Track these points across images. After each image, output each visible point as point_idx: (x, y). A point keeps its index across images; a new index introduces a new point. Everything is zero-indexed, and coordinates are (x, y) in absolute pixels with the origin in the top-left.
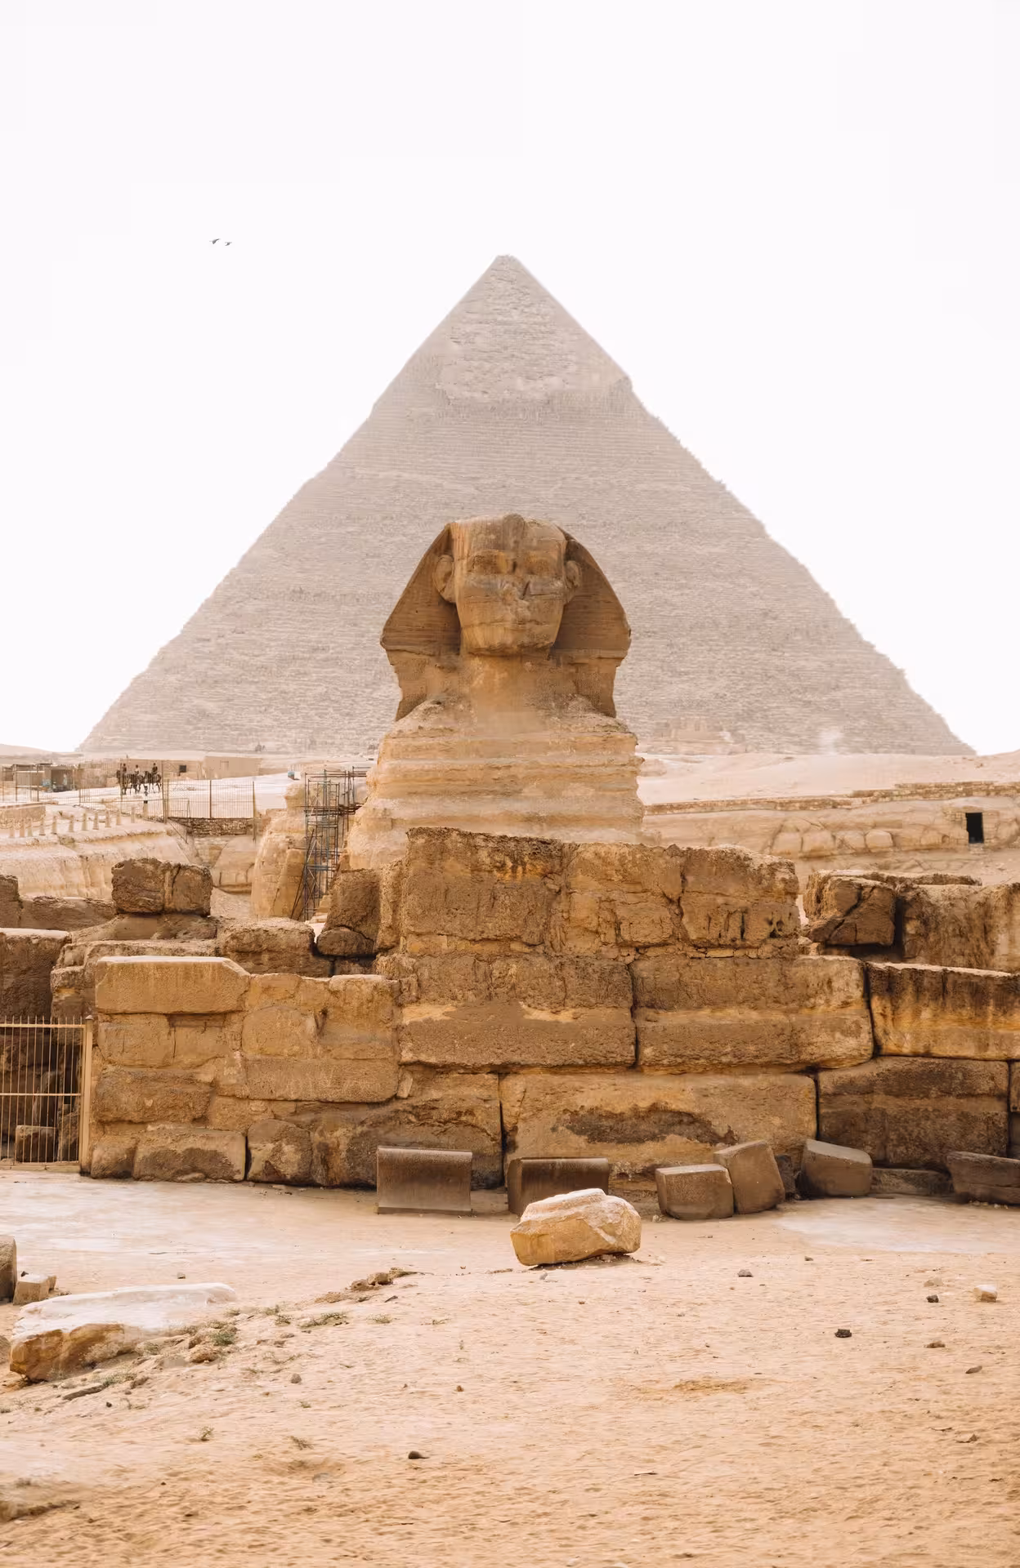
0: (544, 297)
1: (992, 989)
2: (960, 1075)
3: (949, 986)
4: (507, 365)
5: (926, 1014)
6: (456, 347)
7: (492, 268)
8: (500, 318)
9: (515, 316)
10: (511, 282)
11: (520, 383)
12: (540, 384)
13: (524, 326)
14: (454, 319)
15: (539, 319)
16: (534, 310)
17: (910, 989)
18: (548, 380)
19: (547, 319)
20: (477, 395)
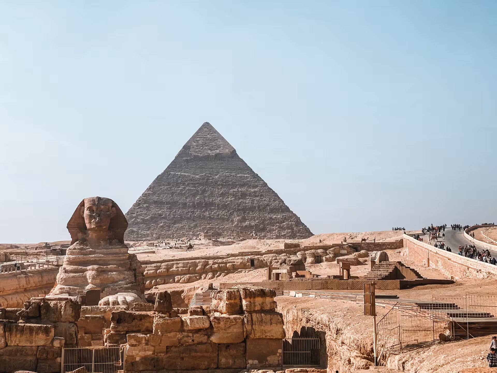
0: (215, 132)
1: (35, 329)
2: (25, 350)
3: (24, 329)
4: (206, 148)
5: (18, 336)
6: (194, 143)
7: (203, 125)
8: (205, 137)
9: (209, 136)
10: (208, 128)
11: (209, 152)
12: (214, 152)
13: (211, 138)
14: (194, 137)
15: (214, 137)
16: (213, 135)
17: (15, 330)
18: (216, 151)
19: (216, 137)
20: (199, 155)
